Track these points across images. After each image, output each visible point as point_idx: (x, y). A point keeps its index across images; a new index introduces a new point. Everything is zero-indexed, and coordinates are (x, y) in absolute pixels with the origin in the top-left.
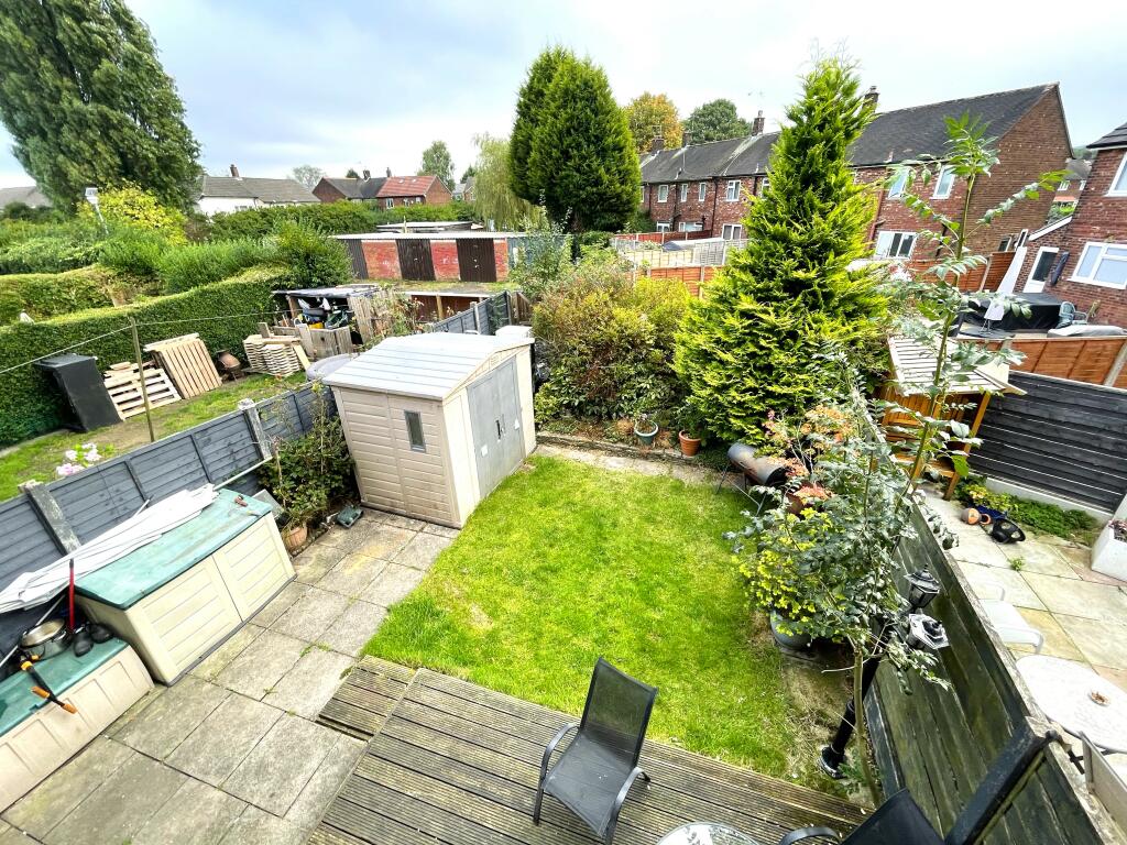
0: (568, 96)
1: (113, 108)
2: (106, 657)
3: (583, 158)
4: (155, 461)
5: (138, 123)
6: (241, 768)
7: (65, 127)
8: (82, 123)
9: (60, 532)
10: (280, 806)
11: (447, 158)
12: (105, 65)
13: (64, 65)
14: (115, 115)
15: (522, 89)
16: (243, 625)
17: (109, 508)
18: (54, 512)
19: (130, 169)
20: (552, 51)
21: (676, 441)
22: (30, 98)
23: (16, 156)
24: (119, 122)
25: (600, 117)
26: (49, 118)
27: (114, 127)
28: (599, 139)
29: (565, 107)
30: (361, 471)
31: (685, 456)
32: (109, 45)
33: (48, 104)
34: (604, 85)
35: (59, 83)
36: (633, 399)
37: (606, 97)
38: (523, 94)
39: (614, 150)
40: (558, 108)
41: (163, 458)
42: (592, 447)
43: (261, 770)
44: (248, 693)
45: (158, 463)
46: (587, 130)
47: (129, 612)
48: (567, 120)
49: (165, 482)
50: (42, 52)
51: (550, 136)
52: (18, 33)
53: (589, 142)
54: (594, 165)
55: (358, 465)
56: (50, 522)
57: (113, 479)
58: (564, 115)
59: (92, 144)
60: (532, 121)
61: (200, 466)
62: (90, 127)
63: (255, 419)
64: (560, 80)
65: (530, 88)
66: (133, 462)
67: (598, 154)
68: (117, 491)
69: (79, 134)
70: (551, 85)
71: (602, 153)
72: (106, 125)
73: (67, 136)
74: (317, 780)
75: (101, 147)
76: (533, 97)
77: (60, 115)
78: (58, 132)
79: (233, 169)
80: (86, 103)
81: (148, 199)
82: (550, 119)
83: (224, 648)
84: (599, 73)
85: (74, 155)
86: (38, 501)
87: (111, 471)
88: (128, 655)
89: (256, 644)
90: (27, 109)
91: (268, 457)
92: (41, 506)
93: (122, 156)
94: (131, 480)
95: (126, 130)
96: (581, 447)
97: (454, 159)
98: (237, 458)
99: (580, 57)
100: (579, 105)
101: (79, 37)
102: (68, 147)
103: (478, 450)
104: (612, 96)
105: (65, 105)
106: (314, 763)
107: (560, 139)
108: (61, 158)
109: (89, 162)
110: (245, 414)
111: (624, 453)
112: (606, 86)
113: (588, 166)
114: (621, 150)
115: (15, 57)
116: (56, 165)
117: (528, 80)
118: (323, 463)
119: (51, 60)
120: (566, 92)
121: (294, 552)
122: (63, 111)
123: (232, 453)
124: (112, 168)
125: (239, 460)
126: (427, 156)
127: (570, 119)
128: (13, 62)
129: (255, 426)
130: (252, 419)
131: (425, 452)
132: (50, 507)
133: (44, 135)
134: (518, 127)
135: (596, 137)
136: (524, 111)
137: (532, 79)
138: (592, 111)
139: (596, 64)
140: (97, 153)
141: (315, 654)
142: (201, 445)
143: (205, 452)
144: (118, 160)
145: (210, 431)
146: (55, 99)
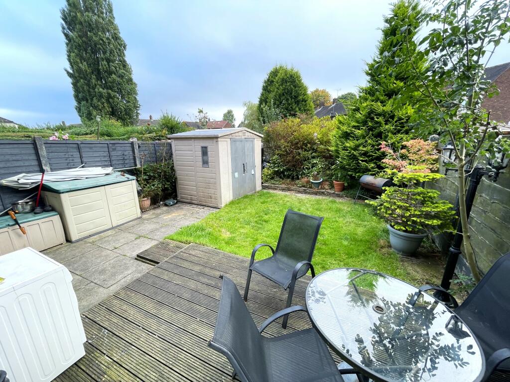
0: (284, 81)
1: (112, 91)
2: (46, 215)
3: (289, 104)
4: (90, 149)
5: (120, 97)
6: (93, 270)
7: (95, 98)
8: (101, 96)
9: (43, 162)
10: (106, 284)
11: (232, 116)
12: (113, 76)
13: (99, 78)
14: (112, 94)
15: (265, 81)
16: (113, 228)
17: (67, 161)
18: (43, 152)
19: (114, 113)
20: (278, 67)
21: (332, 186)
22: (86, 88)
23: (76, 109)
24: (114, 96)
25: (297, 88)
26: (90, 95)
27: (112, 98)
28: (296, 97)
29: (282, 85)
30: (179, 182)
31: (336, 193)
32: (116, 71)
33: (91, 90)
34: (299, 77)
35: (96, 83)
36: (310, 169)
37: (300, 81)
38: (265, 82)
39: (302, 101)
40: (279, 86)
41: (95, 149)
42: (289, 190)
43: (103, 272)
44: (106, 248)
45: (92, 150)
46: (291, 94)
47: (62, 195)
48: (283, 90)
49: (93, 160)
50: (93, 73)
51: (276, 96)
52: (87, 67)
53: (291, 98)
54: (294, 107)
55: (178, 179)
56: (40, 156)
57: (72, 150)
58: (282, 88)
59: (103, 104)
60: (268, 92)
61: (109, 159)
62: (103, 98)
63: (136, 147)
64: (280, 75)
65: (268, 80)
66: (82, 145)
67: (295, 103)
68: (72, 156)
69: (99, 100)
70: (277, 78)
71: (297, 103)
72: (109, 97)
73: (95, 100)
74: (129, 278)
75: (106, 105)
76: (269, 83)
77: (94, 93)
78: (92, 100)
79: (151, 117)
80: (103, 89)
81: (119, 123)
82: (276, 90)
83: (102, 234)
84: (297, 73)
85: (95, 108)
86: (37, 144)
87: (71, 145)
88: (57, 219)
89: (116, 234)
90: (84, 92)
91: (139, 166)
92: (38, 146)
93: (112, 108)
94: (78, 153)
95: (115, 99)
96: (283, 190)
97: (235, 116)
98: (126, 162)
99: (289, 68)
100: (288, 84)
101: (106, 68)
102: (94, 105)
103: (233, 173)
104: (302, 81)
105: (96, 90)
106: (130, 272)
107: (280, 97)
108: (91, 108)
109: (100, 110)
110: (132, 143)
111: (305, 192)
112: (300, 77)
113: (291, 107)
114: (305, 101)
115: (84, 75)
116: (89, 111)
117: (267, 77)
118: (163, 173)
119: (96, 76)
120: (283, 79)
121: (143, 210)
122: (95, 92)
123: (124, 159)
124: (108, 112)
125: (127, 163)
126: (225, 115)
127: (284, 89)
128: (83, 76)
129: (135, 150)
130: (135, 146)
131: (208, 167)
132: (42, 148)
133: (87, 101)
134: (262, 95)
135: (295, 96)
136: (265, 89)
137: (269, 77)
138: (294, 86)
139: (295, 70)
140: (104, 107)
141: (142, 239)
142: (111, 150)
143: (113, 153)
144: (111, 109)
145: (116, 145)
146: (94, 89)
